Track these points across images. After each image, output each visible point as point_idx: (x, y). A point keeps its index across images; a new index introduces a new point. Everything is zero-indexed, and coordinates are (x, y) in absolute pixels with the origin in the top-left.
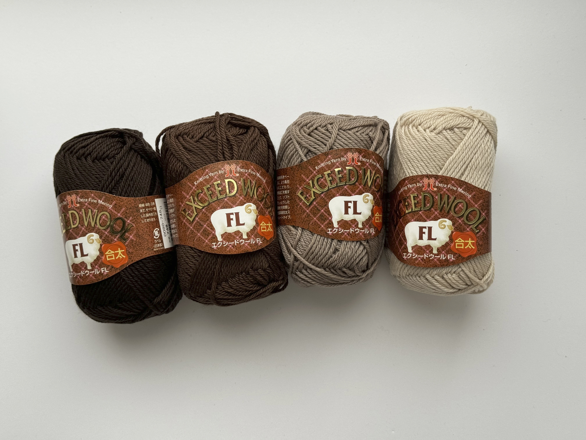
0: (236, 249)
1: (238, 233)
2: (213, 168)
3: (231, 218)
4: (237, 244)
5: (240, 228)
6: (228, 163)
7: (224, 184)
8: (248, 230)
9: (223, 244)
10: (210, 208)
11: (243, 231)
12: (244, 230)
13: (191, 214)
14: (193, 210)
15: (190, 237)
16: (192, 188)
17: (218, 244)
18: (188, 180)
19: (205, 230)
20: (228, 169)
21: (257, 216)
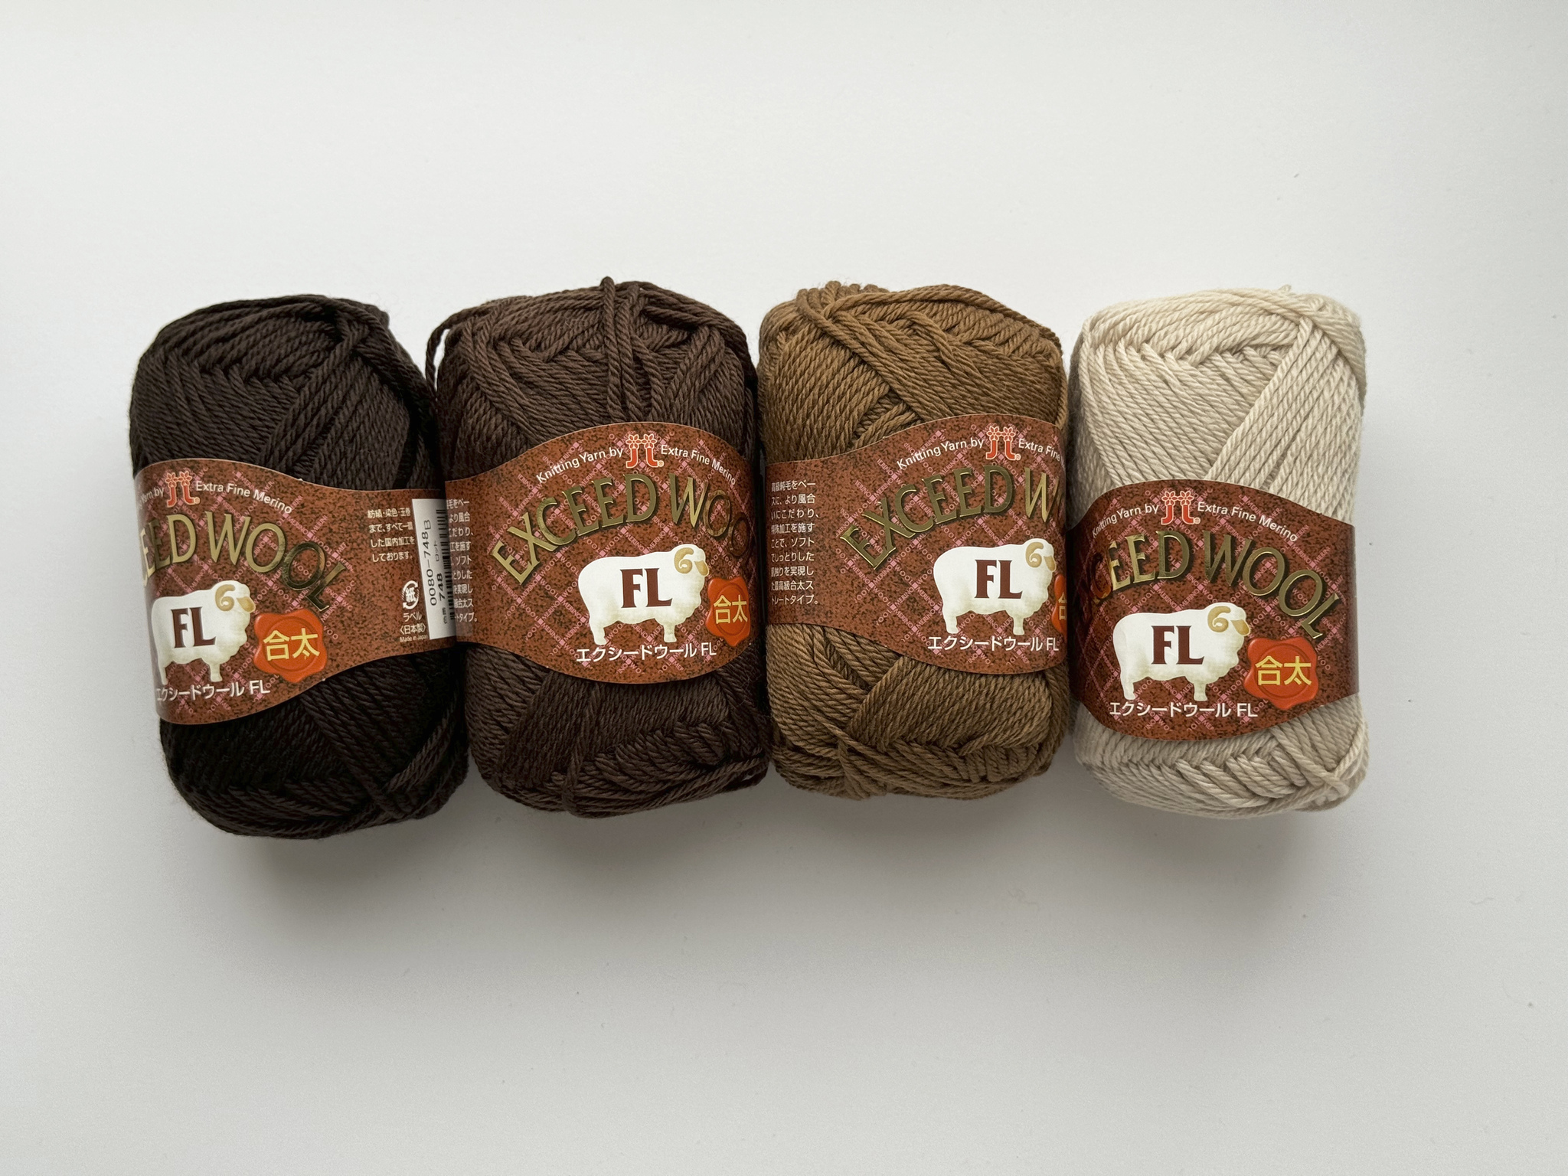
0: (644, 671)
1: (651, 625)
2: (595, 439)
3: (635, 582)
4: (647, 655)
5: (659, 613)
6: (636, 429)
7: (621, 487)
8: (680, 619)
9: (608, 655)
10: (577, 551)
11: (667, 623)
12: (669, 618)
13: (523, 563)
14: (528, 553)
15: (512, 626)
16: (530, 491)
17: (594, 653)
18: (518, 468)
19: (560, 612)
20: (636, 445)
21: (707, 580)
